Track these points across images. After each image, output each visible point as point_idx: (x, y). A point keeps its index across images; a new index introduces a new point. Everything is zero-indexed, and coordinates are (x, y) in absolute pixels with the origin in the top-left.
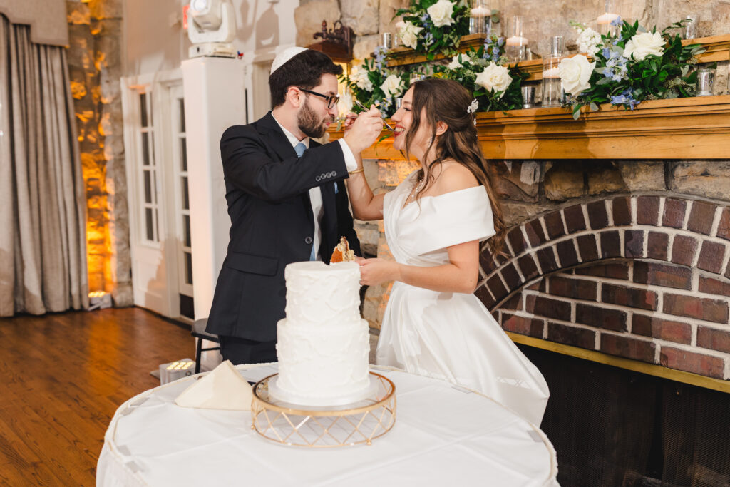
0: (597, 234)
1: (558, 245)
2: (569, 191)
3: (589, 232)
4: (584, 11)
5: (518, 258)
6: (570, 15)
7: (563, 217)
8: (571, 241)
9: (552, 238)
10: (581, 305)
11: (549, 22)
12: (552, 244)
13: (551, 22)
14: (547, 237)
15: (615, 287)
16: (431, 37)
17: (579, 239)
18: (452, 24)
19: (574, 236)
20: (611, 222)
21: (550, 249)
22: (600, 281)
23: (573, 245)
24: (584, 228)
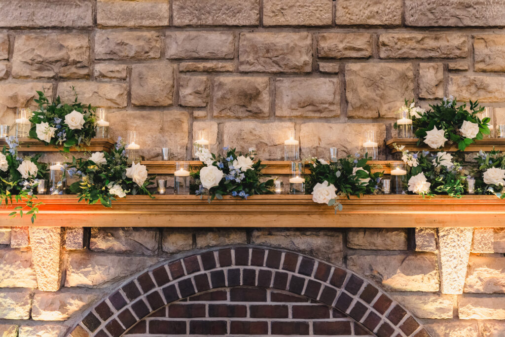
0: (208, 272)
1: (180, 283)
2: (182, 246)
3: (202, 272)
4: (176, 134)
5: (146, 295)
6: (167, 134)
7: (183, 264)
8: (189, 279)
9: (174, 279)
10: (194, 321)
11: (150, 136)
12: (175, 283)
13: (152, 136)
14: (170, 278)
15: (219, 306)
16: (65, 135)
17: (195, 277)
18: (82, 128)
19: (192, 276)
20: (218, 265)
21: (173, 286)
22: (207, 303)
23: (191, 282)
24: (199, 270)
